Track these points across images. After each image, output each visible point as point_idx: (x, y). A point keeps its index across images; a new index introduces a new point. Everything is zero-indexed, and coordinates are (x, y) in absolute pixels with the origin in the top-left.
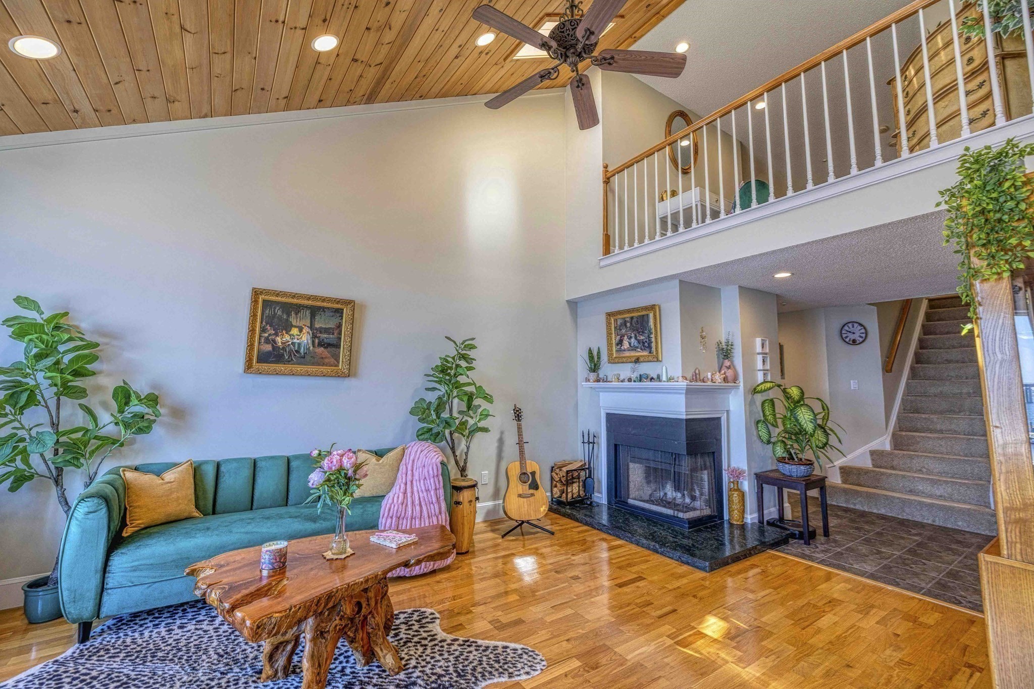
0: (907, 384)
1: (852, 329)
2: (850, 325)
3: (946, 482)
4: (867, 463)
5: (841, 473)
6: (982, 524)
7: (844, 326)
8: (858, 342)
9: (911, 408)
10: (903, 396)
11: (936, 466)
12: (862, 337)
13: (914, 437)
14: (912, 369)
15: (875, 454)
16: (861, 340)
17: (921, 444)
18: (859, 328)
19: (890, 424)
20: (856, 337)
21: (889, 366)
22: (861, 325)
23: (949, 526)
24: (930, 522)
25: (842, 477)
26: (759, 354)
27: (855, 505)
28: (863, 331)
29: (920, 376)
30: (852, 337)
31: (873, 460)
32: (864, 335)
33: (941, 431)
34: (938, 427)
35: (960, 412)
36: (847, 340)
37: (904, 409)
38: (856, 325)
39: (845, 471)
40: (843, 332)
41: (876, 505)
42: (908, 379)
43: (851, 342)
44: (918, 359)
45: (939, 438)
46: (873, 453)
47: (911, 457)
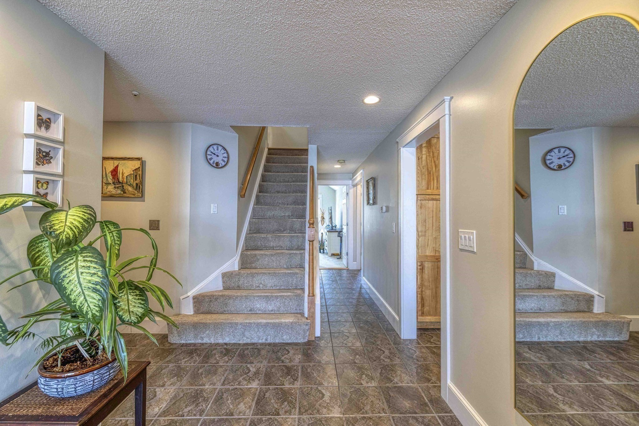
0: (254, 209)
1: (216, 152)
2: (215, 147)
3: (277, 297)
4: (218, 286)
5: (194, 303)
6: (299, 334)
7: (209, 147)
8: (221, 166)
9: (254, 230)
10: (250, 219)
11: (270, 282)
12: (224, 161)
13: (255, 255)
14: (257, 196)
15: (226, 276)
16: (223, 164)
17: (260, 261)
18: (223, 151)
19: (240, 244)
20: (219, 160)
21: (242, 194)
22: (224, 149)
23: (277, 341)
24: (264, 341)
25: (195, 306)
26: (28, 136)
27: (202, 338)
28: (226, 155)
29: (261, 203)
30: (215, 159)
31: (223, 282)
32: (226, 160)
33: (273, 248)
34: (272, 244)
35: (284, 231)
36: (211, 162)
37: (250, 230)
38: (220, 148)
39: (198, 300)
40: (209, 153)
41: (222, 335)
42: (254, 205)
43: (214, 165)
44: (261, 190)
45: (272, 255)
46: (224, 275)
47: (253, 275)
